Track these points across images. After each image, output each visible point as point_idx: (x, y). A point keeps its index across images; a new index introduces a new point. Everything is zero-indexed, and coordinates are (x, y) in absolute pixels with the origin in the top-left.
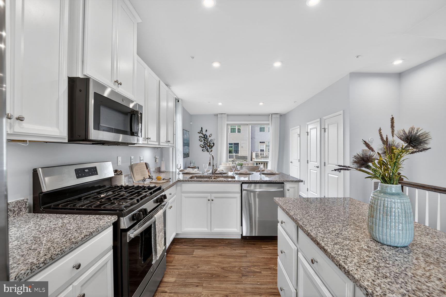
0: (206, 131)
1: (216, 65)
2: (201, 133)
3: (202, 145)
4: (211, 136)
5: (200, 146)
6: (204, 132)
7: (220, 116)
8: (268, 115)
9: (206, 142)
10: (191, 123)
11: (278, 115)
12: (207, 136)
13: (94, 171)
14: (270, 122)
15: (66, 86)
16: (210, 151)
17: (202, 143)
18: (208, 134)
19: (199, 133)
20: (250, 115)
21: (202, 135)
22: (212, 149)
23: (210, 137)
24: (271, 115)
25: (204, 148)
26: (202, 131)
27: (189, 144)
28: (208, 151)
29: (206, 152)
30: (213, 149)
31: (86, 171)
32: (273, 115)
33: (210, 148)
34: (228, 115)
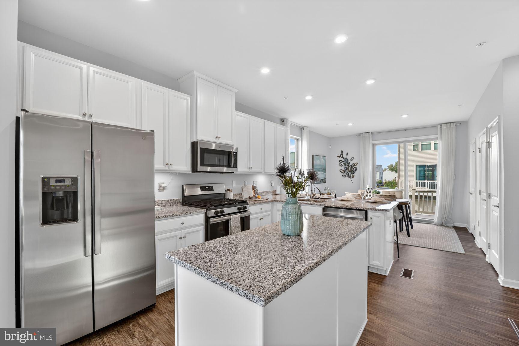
0: (347, 153)
1: (309, 98)
2: (342, 156)
3: (343, 170)
4: (353, 160)
5: (340, 171)
6: (345, 156)
7: (363, 136)
8: (435, 126)
9: (347, 167)
10: (330, 147)
11: (452, 124)
12: (347, 160)
13: (211, 188)
14: (438, 136)
15: (190, 146)
16: (352, 176)
17: (343, 168)
18: (349, 157)
19: (338, 157)
20: (405, 130)
21: (342, 159)
22: (354, 175)
23: (351, 160)
24: (439, 126)
25: (345, 174)
26: (342, 154)
27: (325, 169)
28: (350, 177)
29: (347, 177)
30: (356, 174)
31: (206, 188)
32: (443, 125)
33: (351, 174)
34: (373, 133)
